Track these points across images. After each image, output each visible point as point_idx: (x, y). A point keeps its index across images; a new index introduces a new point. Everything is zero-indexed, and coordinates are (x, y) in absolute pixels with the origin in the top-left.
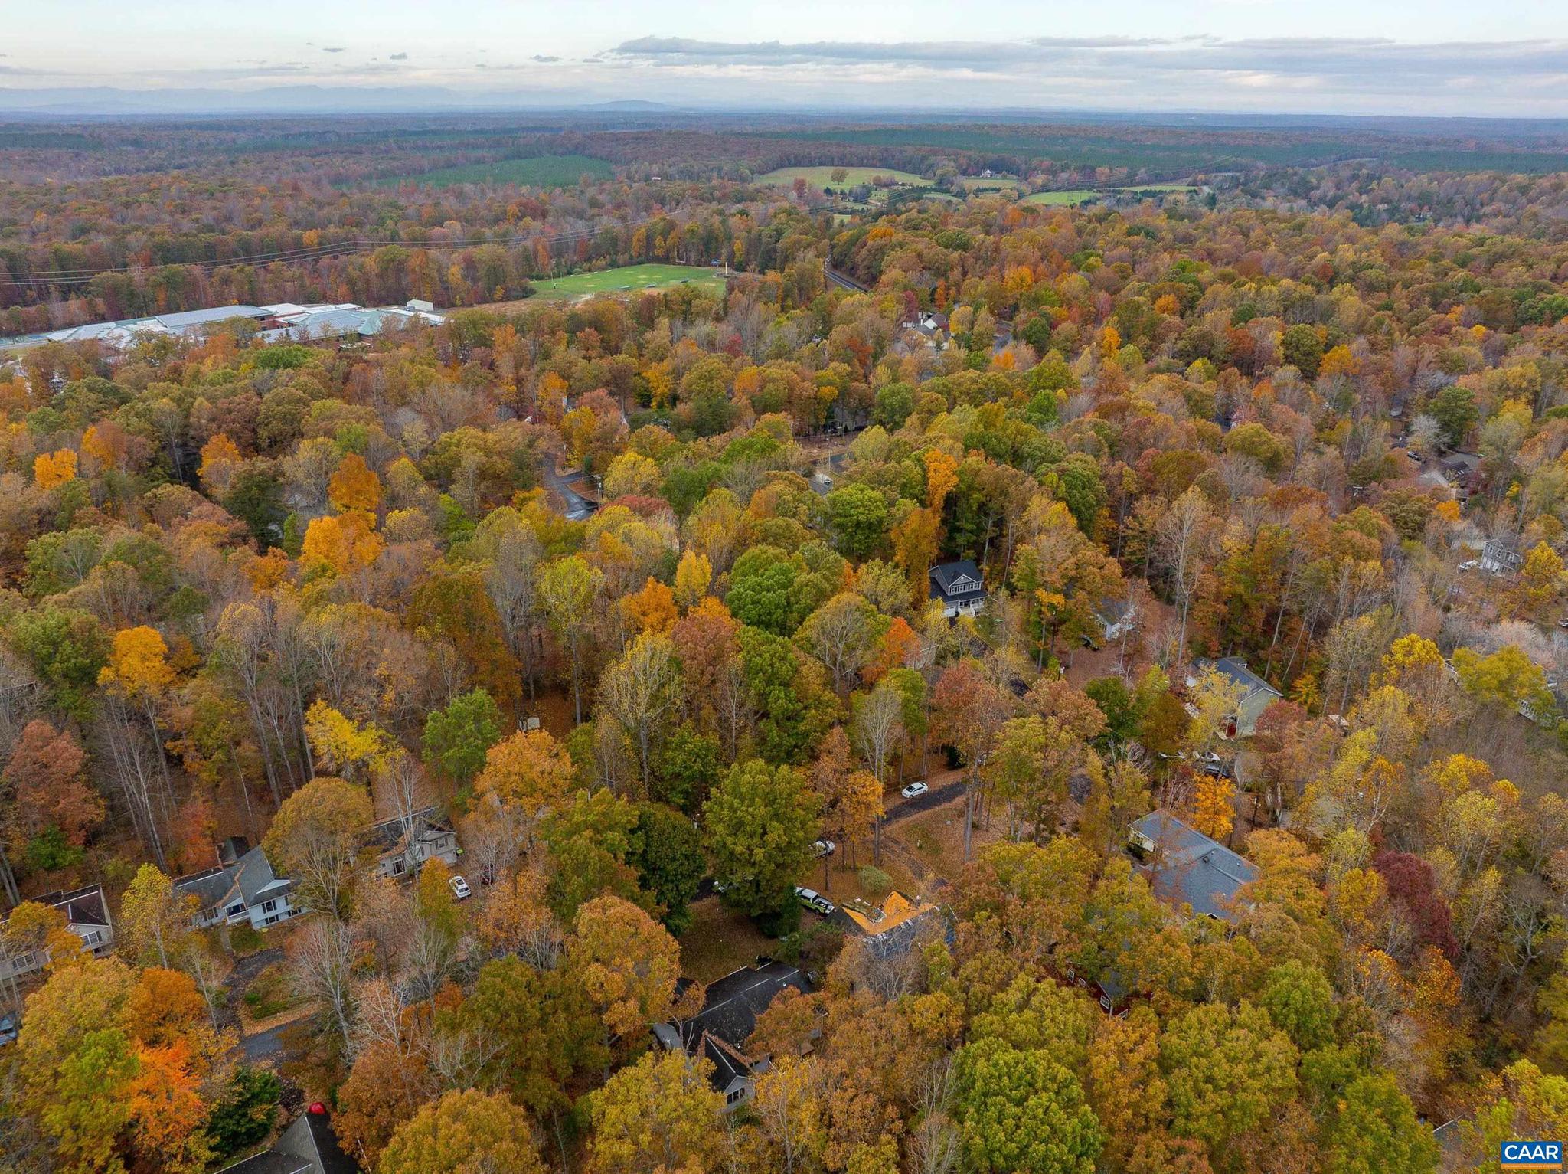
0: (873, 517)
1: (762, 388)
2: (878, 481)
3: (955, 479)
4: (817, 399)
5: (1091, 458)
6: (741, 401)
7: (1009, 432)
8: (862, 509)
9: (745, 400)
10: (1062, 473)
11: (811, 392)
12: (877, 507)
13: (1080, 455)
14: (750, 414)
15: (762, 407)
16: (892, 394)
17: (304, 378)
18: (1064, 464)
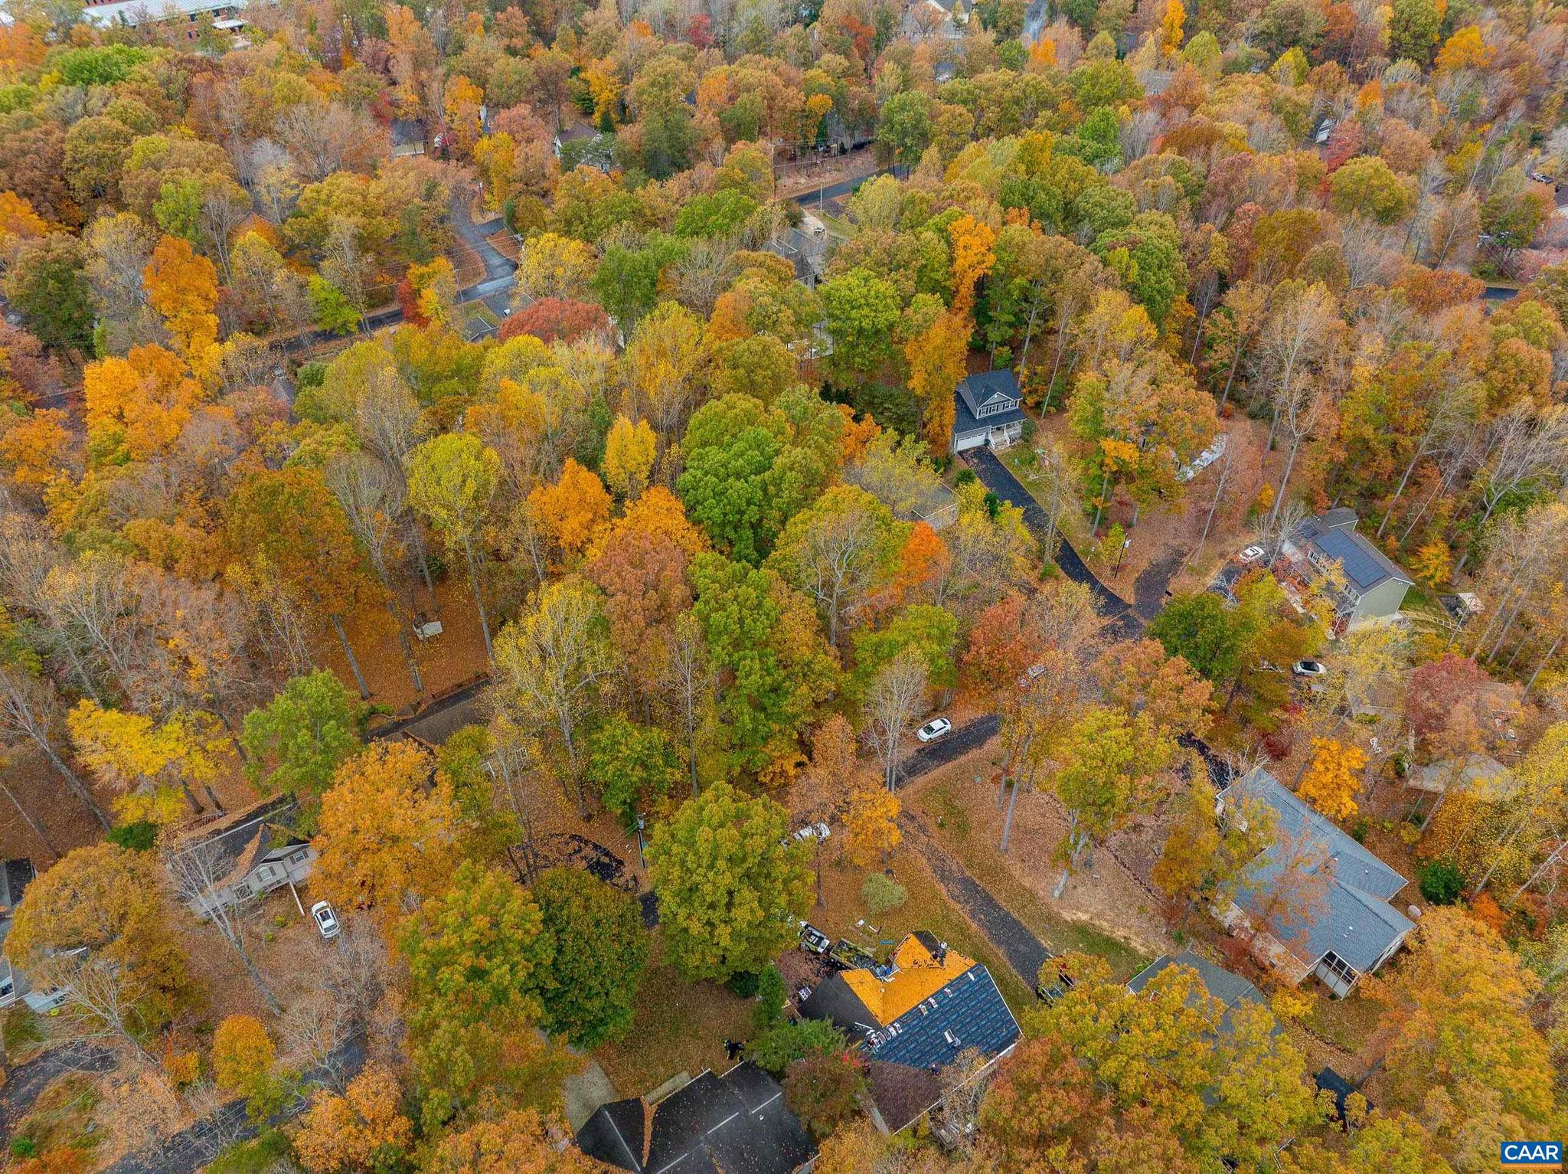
0: (882, 323)
1: (732, 99)
2: (890, 264)
3: (991, 258)
4: (805, 114)
5: (1168, 218)
6: (704, 120)
7: (1059, 177)
8: (866, 311)
9: (711, 120)
10: (1133, 245)
11: (797, 104)
12: (886, 306)
13: (1155, 215)
14: (719, 143)
15: (736, 131)
16: (902, 108)
17: (124, 101)
18: (1133, 230)
